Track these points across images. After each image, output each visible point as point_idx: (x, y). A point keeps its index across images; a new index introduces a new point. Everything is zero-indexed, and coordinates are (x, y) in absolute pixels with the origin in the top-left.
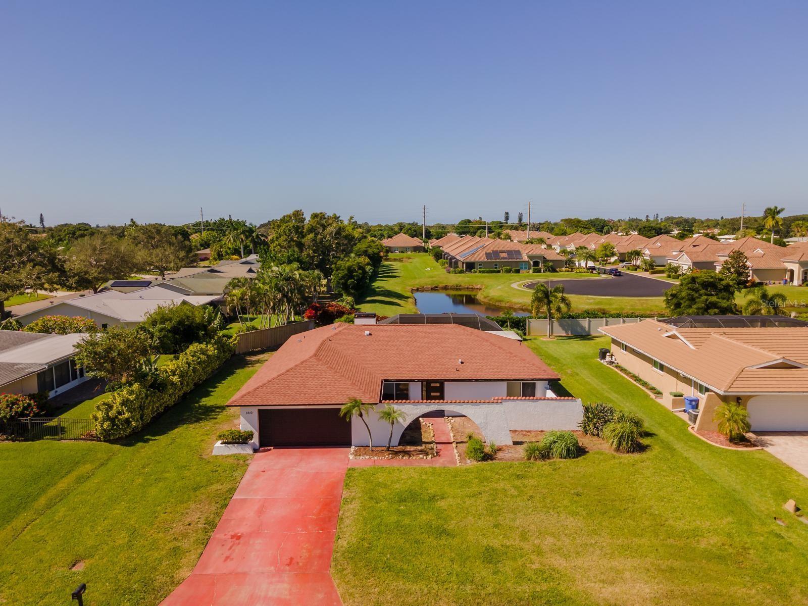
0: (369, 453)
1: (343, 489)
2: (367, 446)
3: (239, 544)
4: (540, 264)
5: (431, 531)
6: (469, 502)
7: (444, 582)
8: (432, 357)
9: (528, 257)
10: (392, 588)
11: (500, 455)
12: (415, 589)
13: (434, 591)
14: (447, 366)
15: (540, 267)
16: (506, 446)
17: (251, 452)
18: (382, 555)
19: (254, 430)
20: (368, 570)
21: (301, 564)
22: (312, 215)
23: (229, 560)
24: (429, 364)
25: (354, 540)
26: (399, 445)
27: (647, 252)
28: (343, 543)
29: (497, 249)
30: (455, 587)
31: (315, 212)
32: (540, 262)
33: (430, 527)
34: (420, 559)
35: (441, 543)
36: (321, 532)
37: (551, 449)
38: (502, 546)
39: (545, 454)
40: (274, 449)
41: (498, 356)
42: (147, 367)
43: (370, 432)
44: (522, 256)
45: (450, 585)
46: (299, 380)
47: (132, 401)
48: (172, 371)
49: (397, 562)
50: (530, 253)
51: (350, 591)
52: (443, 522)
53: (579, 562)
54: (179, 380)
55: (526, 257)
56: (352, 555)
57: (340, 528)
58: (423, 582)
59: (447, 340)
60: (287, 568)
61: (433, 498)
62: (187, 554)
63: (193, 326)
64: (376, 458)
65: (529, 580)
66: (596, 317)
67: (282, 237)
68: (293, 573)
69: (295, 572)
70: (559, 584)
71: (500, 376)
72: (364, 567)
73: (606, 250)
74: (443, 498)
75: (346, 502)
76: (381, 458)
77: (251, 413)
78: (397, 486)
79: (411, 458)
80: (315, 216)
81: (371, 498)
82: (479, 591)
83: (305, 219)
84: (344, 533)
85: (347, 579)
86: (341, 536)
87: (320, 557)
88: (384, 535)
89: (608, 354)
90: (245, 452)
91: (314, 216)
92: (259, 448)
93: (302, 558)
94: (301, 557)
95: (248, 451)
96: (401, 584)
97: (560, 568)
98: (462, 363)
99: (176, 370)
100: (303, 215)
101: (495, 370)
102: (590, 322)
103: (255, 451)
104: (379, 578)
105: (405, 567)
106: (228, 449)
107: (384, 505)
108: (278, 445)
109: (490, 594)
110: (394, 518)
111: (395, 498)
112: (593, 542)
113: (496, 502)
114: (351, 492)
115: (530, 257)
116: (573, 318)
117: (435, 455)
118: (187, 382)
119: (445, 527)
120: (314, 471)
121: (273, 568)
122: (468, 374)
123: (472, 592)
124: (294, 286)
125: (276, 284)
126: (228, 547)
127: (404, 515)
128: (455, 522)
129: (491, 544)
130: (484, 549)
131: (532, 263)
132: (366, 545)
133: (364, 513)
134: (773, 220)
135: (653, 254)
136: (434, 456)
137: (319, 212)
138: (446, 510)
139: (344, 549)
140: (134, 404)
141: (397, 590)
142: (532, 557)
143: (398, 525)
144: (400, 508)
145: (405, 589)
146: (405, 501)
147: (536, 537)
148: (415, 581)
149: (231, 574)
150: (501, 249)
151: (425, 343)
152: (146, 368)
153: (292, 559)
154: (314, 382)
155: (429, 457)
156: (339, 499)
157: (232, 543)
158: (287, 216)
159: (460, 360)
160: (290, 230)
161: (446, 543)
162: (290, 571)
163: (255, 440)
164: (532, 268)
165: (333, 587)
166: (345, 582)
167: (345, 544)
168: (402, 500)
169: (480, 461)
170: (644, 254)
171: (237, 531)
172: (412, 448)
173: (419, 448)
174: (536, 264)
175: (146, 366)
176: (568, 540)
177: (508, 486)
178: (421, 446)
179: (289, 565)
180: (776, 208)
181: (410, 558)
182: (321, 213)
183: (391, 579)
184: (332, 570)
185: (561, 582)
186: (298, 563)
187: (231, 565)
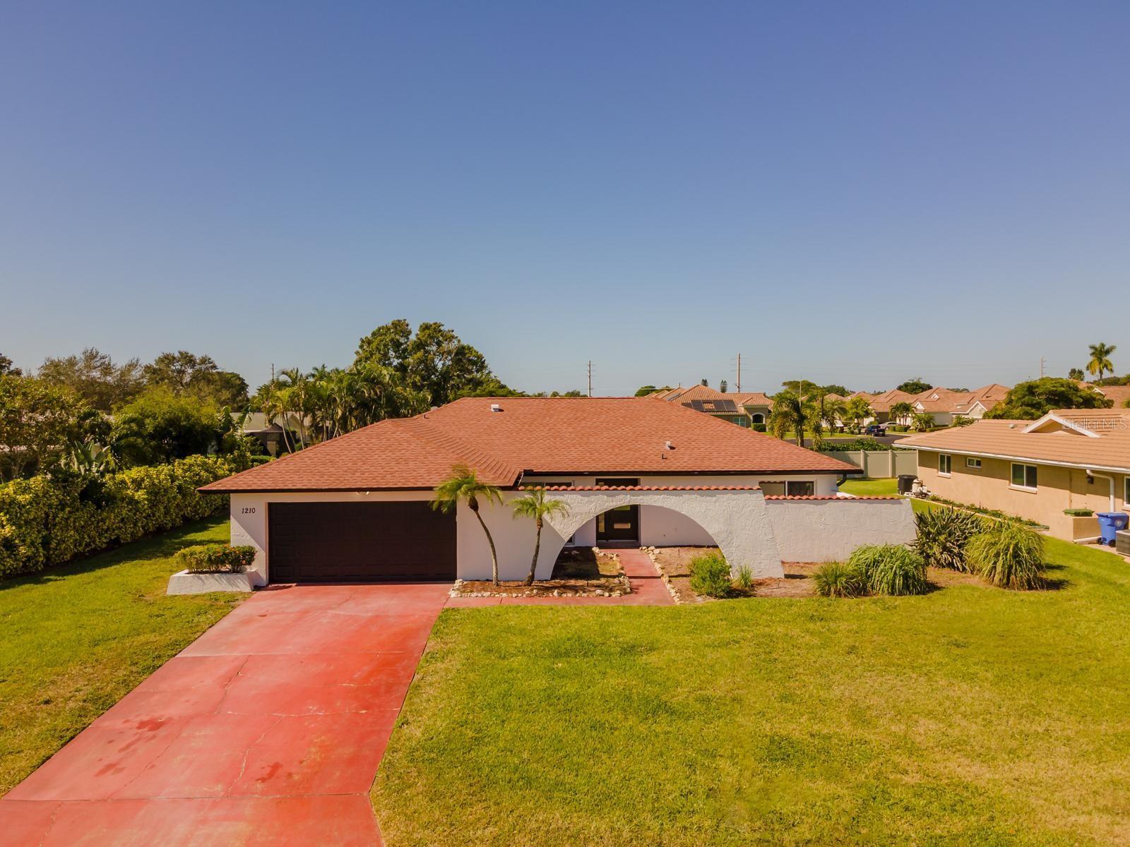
0: (492, 589)
1: (429, 639)
2: (487, 580)
3: (154, 737)
4: (764, 419)
5: (630, 706)
6: (711, 655)
7: (673, 814)
8: (616, 440)
9: (745, 408)
10: (534, 825)
11: (762, 590)
12: (598, 830)
13: (650, 833)
14: (643, 452)
15: (764, 423)
16: (771, 579)
17: (247, 589)
18: (508, 753)
19: (257, 547)
20: (471, 785)
21: (296, 777)
22: (421, 326)
23: (112, 771)
24: (610, 450)
25: (441, 724)
26: (553, 577)
27: (920, 407)
28: (415, 732)
29: (700, 398)
30: (707, 824)
31: (426, 322)
32: (764, 416)
33: (628, 698)
34: (608, 762)
35: (659, 730)
36: (364, 712)
37: (869, 577)
38: (812, 735)
39: (858, 586)
40: (296, 586)
41: (738, 439)
42: (81, 466)
43: (493, 546)
44: (735, 408)
45: (694, 819)
46: (354, 452)
47: (24, 506)
48: (134, 481)
49: (546, 769)
50: (749, 403)
51: (415, 835)
52: (657, 689)
53: (1025, 769)
54: (146, 496)
55: (743, 409)
56: (433, 755)
57: (412, 704)
58: (618, 813)
59: (641, 418)
60: (259, 786)
61: (630, 650)
62: (10, 757)
63: (196, 431)
64: (504, 595)
65: (907, 809)
66: (875, 449)
67: (374, 357)
68: (271, 797)
69: (278, 796)
70: (992, 819)
71: (746, 466)
72: (461, 779)
73: (857, 407)
74: (652, 649)
75: (433, 657)
76: (514, 595)
77: (253, 511)
78: (550, 631)
79: (578, 595)
80: (426, 327)
81: (490, 651)
82: (777, 835)
83: (410, 332)
84: (419, 713)
85: (412, 809)
86: (410, 719)
87: (352, 761)
88: (516, 715)
89: (915, 481)
90: (235, 589)
91: (424, 326)
92: (267, 585)
93: (305, 763)
94: (301, 762)
95: (243, 586)
96: (557, 817)
97: (981, 783)
98: (672, 448)
99: (143, 480)
100: (407, 325)
101: (737, 458)
102: (866, 456)
103: (257, 588)
104: (497, 804)
105: (569, 778)
106: (200, 582)
107: (516, 662)
108: (305, 580)
109: (809, 841)
110: (540, 683)
111: (544, 650)
112: (1040, 730)
113: (774, 655)
114: (446, 643)
115: (748, 409)
116: (838, 450)
117: (628, 590)
118: (165, 507)
119: (664, 698)
120: (370, 614)
121: (219, 788)
122: (685, 464)
123: (757, 835)
124: (380, 392)
125: (350, 385)
126: (123, 745)
127: (563, 677)
128: (686, 690)
129: (784, 733)
130: (767, 740)
131: (751, 418)
132: (470, 734)
133: (471, 675)
134: (1100, 364)
135: (929, 410)
136: (626, 593)
137: (432, 323)
138: (661, 669)
139: (414, 743)
140: (28, 512)
141: (548, 832)
142: (896, 759)
143: (550, 696)
144: (556, 666)
145: (567, 829)
146: (567, 654)
147: (892, 720)
148: (597, 808)
149: (104, 800)
150: (705, 398)
151: (602, 422)
152: (79, 468)
153: (276, 767)
154: (384, 456)
155: (616, 594)
156: (416, 655)
157: (137, 736)
158: (383, 328)
159: (668, 443)
160: (385, 346)
161: (669, 729)
162: (263, 793)
163: (259, 566)
164: (752, 425)
165: (371, 827)
166: (406, 815)
167: (418, 733)
168: (557, 655)
169: (722, 597)
170: (915, 408)
171: (156, 715)
172: (581, 583)
173: (595, 582)
174: (758, 419)
175: (80, 463)
176: (974, 726)
177: (796, 631)
178: (599, 580)
179: (263, 780)
180: (1103, 345)
181: (581, 760)
182: (435, 324)
183: (530, 805)
184: (377, 789)
185: (997, 815)
186: (290, 775)
187: (111, 783)
